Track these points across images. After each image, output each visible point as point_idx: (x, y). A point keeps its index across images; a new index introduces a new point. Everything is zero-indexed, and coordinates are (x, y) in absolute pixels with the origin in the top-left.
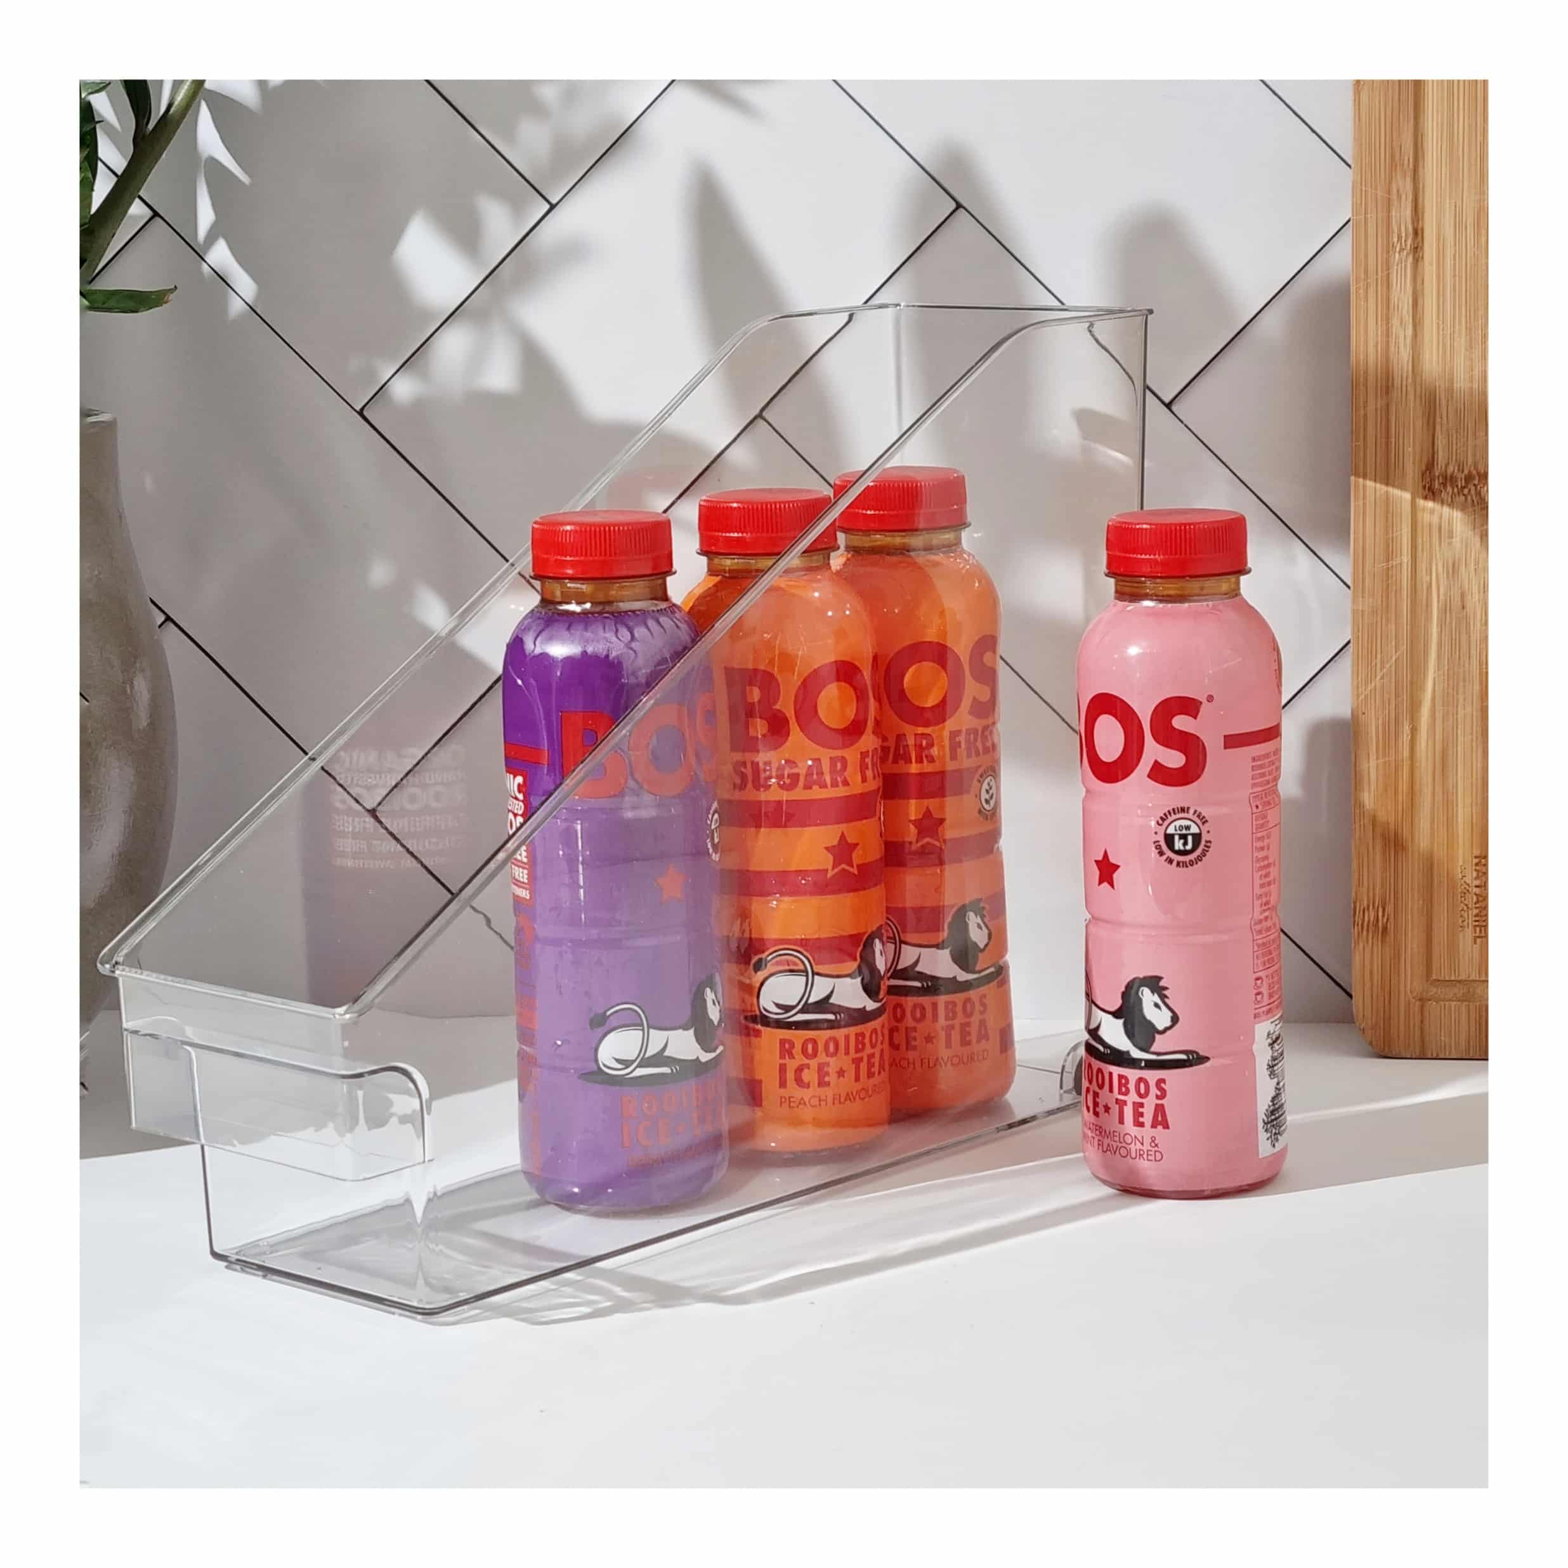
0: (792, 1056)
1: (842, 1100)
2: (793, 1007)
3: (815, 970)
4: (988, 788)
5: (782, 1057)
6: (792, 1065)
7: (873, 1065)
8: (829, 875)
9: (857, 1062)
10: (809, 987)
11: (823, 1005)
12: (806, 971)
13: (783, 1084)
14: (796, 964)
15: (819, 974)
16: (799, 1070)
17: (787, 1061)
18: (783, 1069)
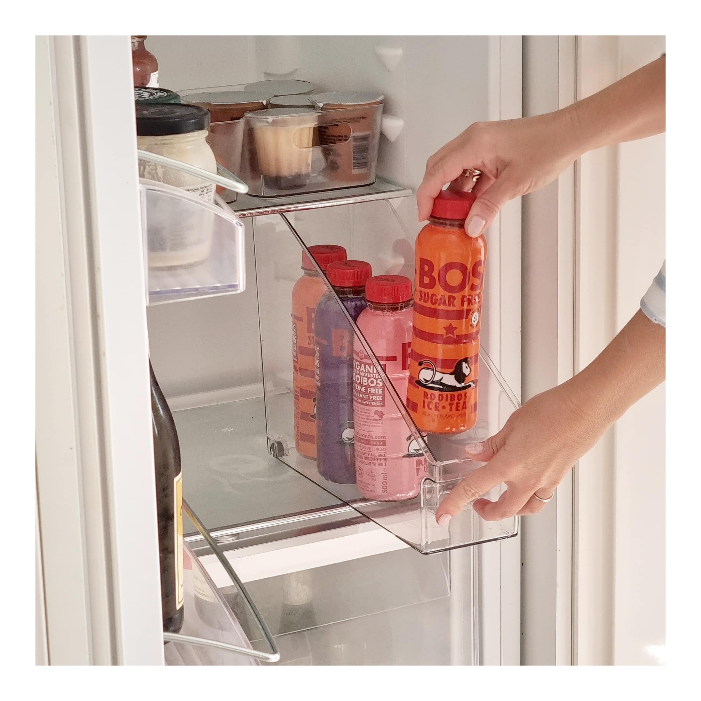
0: (427, 398)
1: (444, 417)
2: (429, 381)
3: (437, 370)
4: (475, 317)
5: (424, 397)
6: (427, 401)
7: (459, 407)
8: (444, 337)
9: (451, 405)
10: (434, 375)
11: (439, 382)
12: (433, 369)
13: (424, 407)
14: (430, 366)
15: (437, 371)
16: (429, 403)
17: (426, 400)
18: (424, 402)
